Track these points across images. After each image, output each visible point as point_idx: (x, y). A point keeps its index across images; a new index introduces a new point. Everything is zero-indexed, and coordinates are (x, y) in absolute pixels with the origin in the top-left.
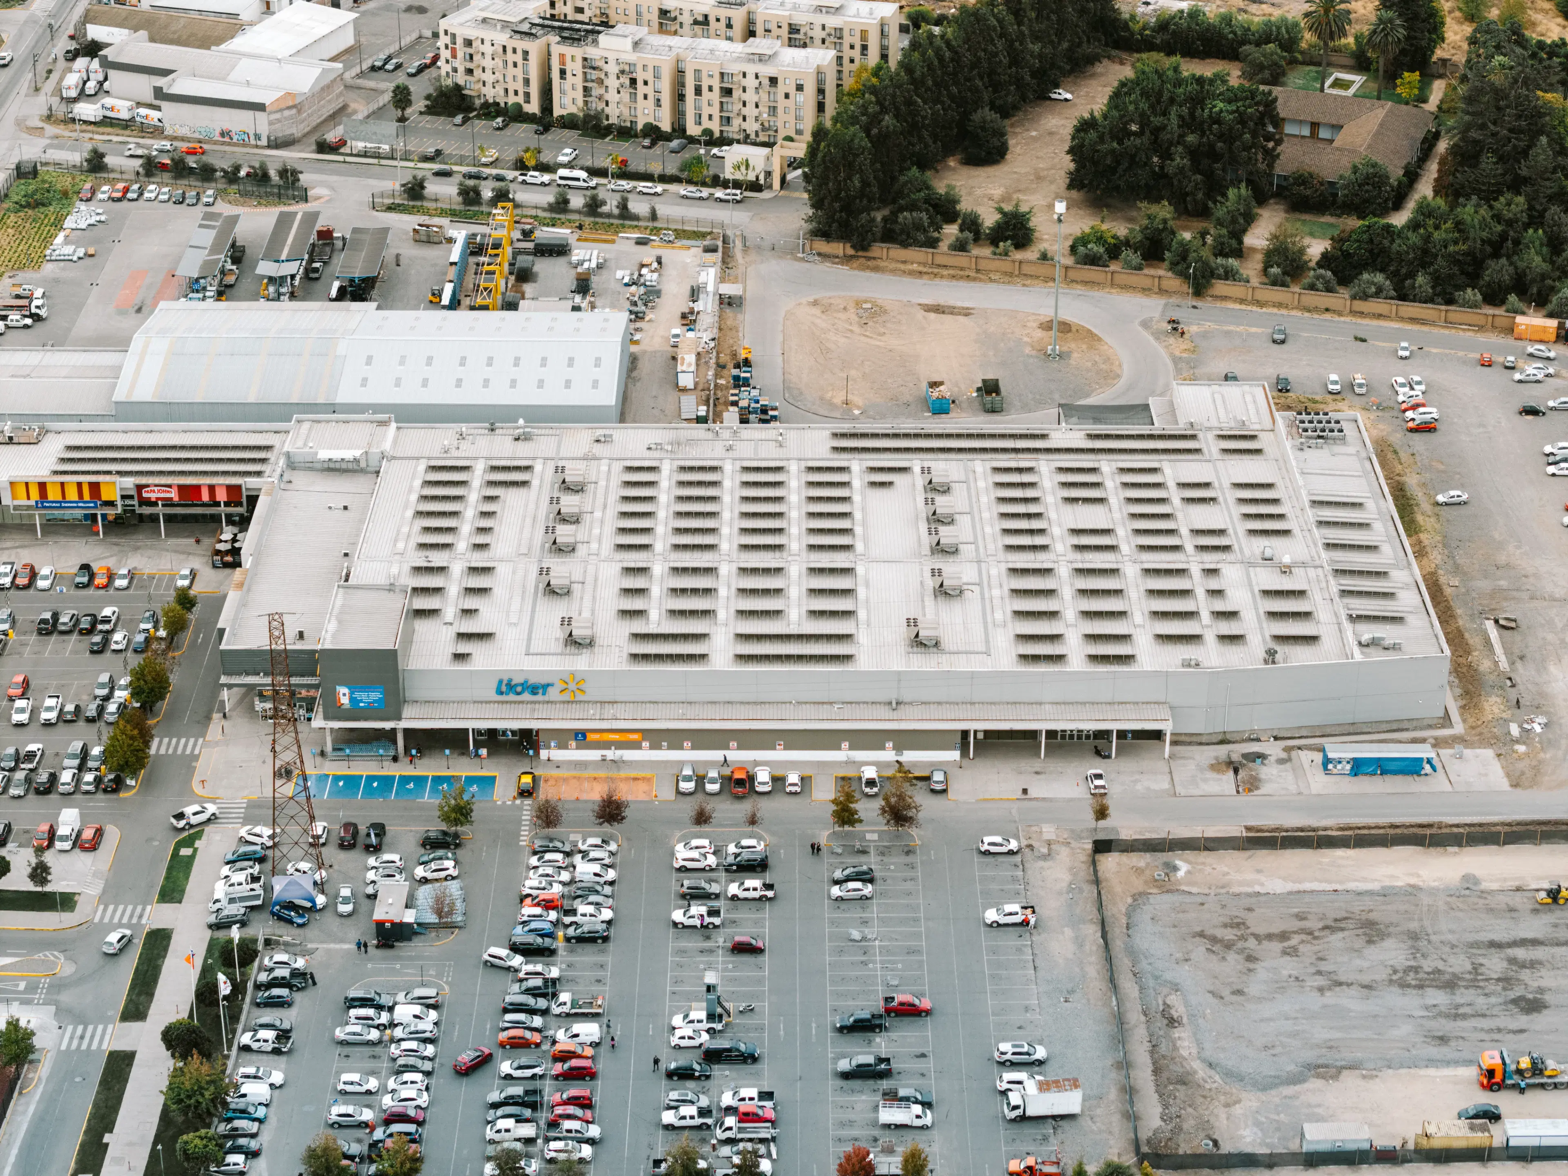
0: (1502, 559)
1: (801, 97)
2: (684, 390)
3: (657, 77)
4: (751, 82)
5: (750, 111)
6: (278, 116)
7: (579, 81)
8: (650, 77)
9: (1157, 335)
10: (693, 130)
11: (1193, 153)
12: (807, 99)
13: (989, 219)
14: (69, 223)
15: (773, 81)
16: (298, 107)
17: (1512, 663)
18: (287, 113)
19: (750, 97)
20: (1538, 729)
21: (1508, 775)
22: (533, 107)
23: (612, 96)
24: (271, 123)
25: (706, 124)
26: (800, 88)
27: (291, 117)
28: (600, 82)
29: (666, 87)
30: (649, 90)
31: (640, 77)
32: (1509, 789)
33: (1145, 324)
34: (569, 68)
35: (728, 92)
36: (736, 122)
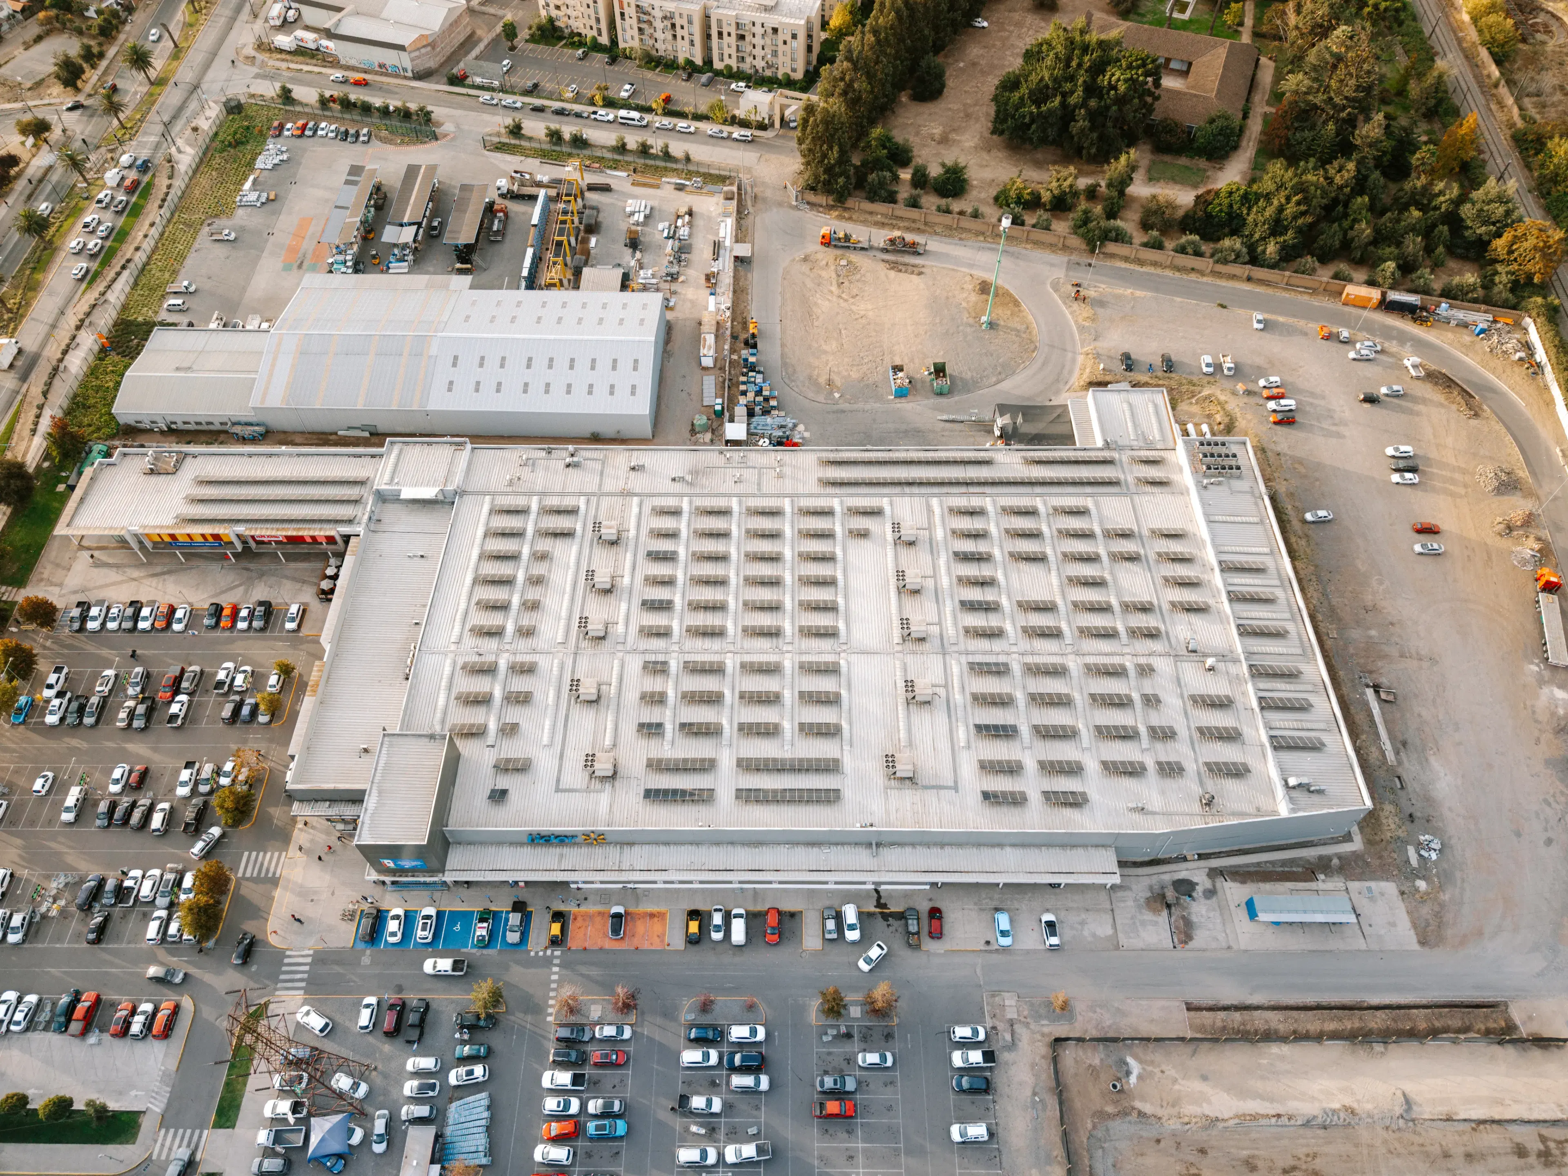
0: (1368, 599)
1: (795, 44)
2: (705, 369)
3: (690, 22)
4: (758, 30)
5: (758, 52)
6: (417, 53)
7: (634, 21)
8: (684, 22)
9: (1065, 298)
10: (718, 65)
11: (1092, 116)
12: (800, 44)
13: (935, 171)
14: (259, 164)
15: (775, 30)
16: (433, 45)
17: (1397, 753)
18: (423, 51)
19: (758, 41)
20: (1434, 856)
21: (1415, 926)
22: (604, 40)
23: (659, 35)
24: (412, 60)
25: (727, 61)
26: (794, 36)
27: (427, 54)
28: (650, 23)
29: (697, 29)
30: (685, 33)
31: (678, 22)
32: (1416, 947)
33: (1056, 287)
34: (627, 11)
35: (742, 37)
36: (749, 60)
